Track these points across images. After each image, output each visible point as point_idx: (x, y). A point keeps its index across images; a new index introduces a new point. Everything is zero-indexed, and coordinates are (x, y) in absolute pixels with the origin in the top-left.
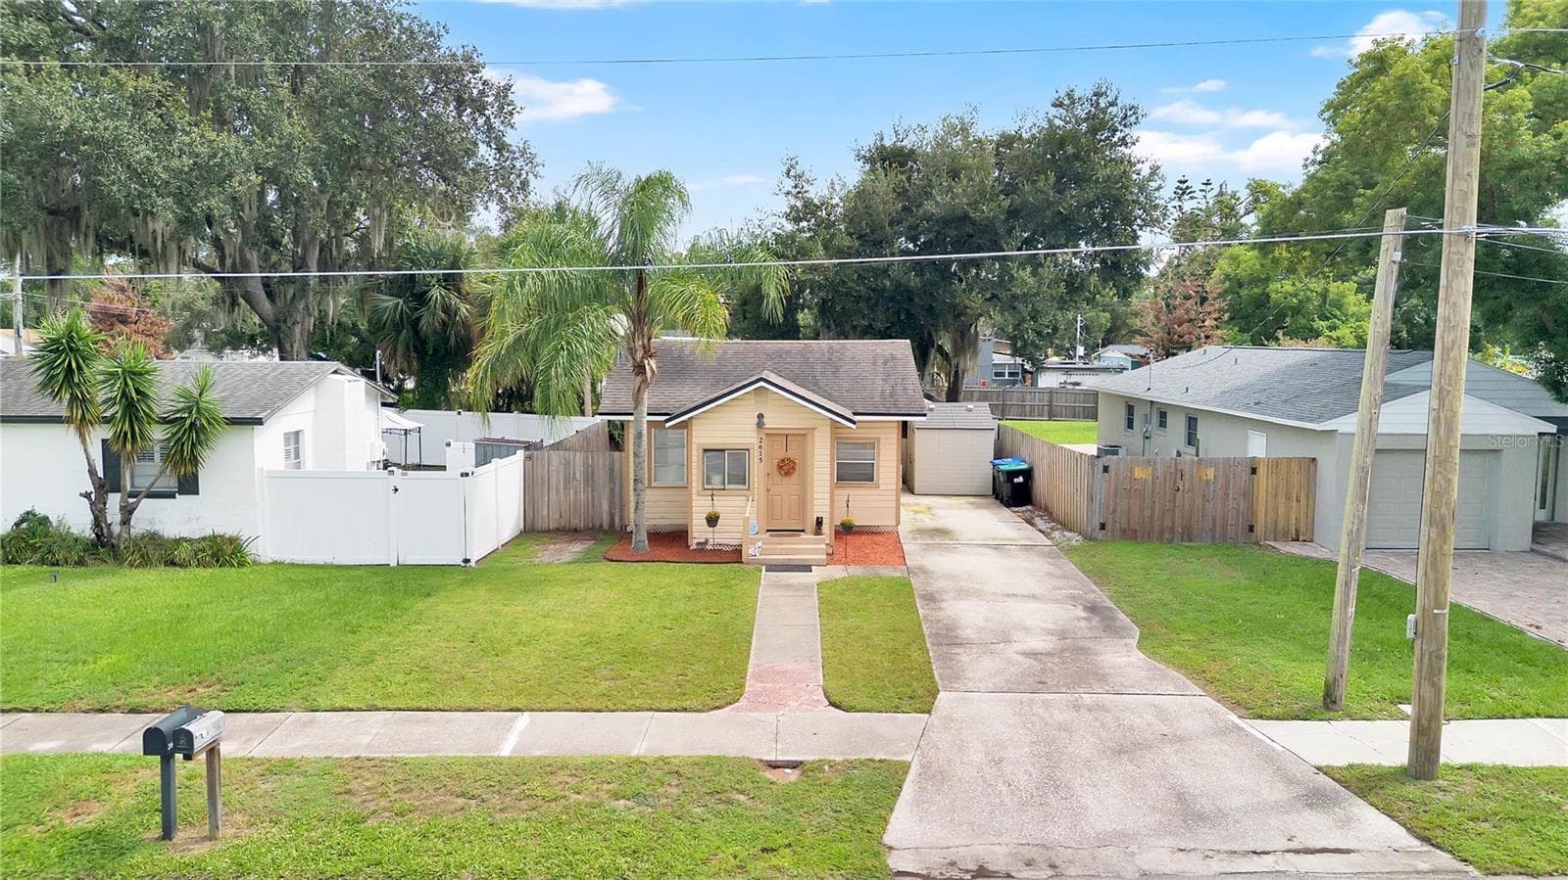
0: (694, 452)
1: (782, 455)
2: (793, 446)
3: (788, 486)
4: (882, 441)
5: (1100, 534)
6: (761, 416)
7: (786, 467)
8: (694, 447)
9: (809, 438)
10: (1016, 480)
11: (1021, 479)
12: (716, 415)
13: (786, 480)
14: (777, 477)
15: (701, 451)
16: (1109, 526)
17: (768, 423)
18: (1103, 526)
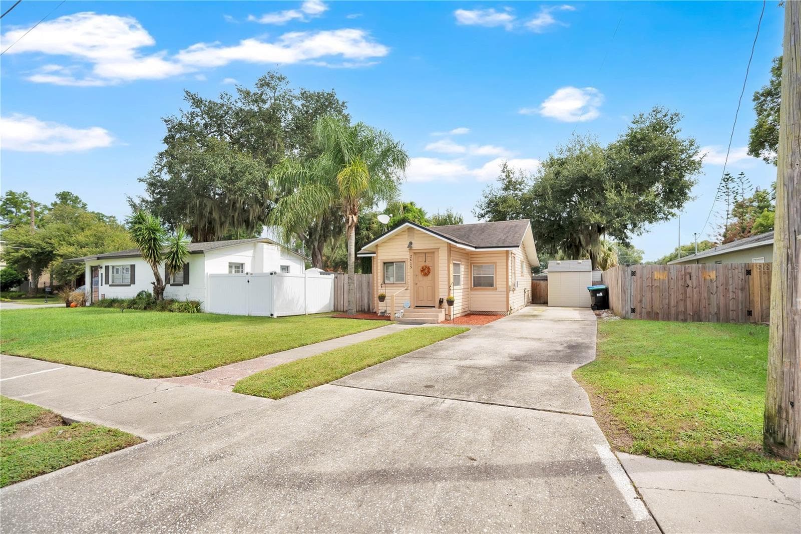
0: (379, 264)
1: (423, 264)
2: (428, 259)
3: (425, 281)
4: (498, 264)
5: (632, 315)
6: (411, 243)
7: (426, 271)
8: (379, 261)
9: (436, 253)
10: (598, 295)
11: (601, 294)
12: (388, 244)
13: (425, 278)
14: (420, 277)
15: (382, 264)
16: (638, 310)
17: (414, 246)
18: (633, 310)
